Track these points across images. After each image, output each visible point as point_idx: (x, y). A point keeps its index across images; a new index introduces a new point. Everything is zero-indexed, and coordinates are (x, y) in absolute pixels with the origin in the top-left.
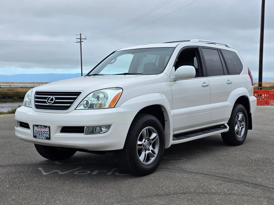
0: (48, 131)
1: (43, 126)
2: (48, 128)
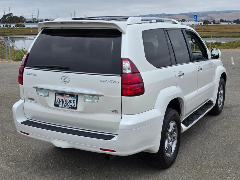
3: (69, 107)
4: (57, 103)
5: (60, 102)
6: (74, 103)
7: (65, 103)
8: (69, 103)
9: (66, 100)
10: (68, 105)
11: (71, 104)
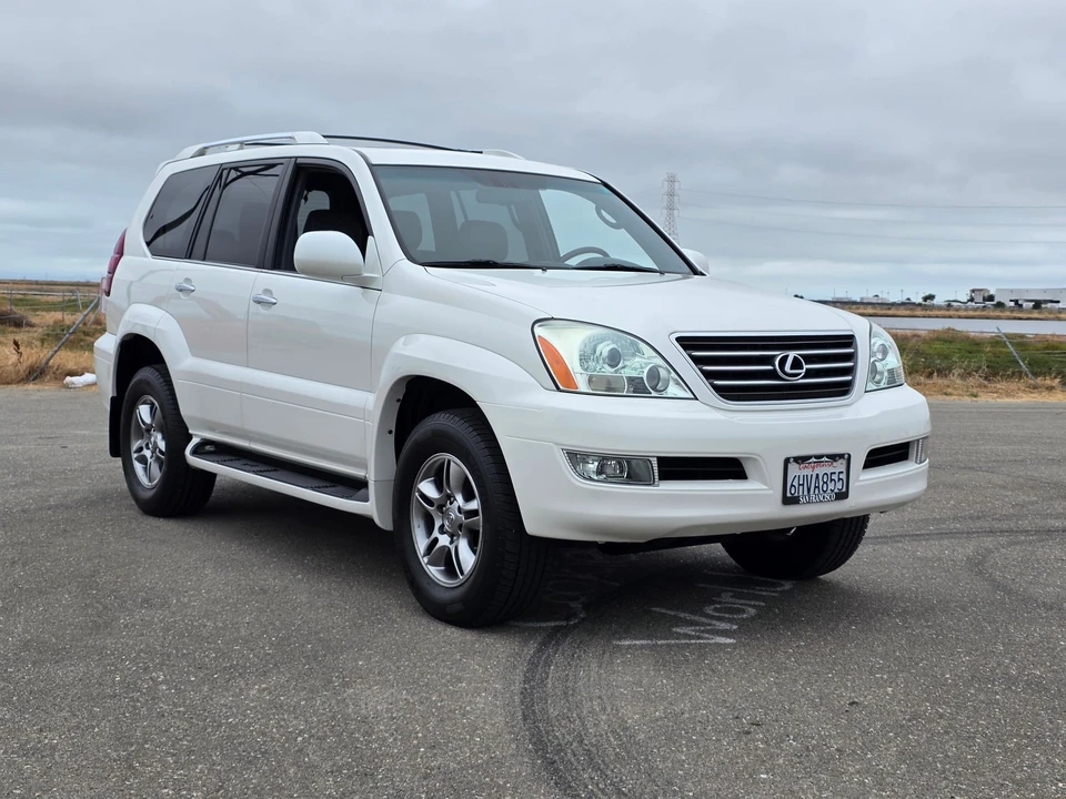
0: (844, 470)
1: (828, 456)
2: (844, 462)
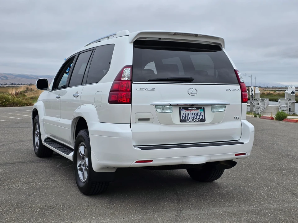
3: (198, 121)
4: (183, 118)
5: (186, 117)
6: (202, 116)
7: (192, 117)
8: (196, 116)
9: (192, 113)
10: (196, 118)
11: (198, 117)
